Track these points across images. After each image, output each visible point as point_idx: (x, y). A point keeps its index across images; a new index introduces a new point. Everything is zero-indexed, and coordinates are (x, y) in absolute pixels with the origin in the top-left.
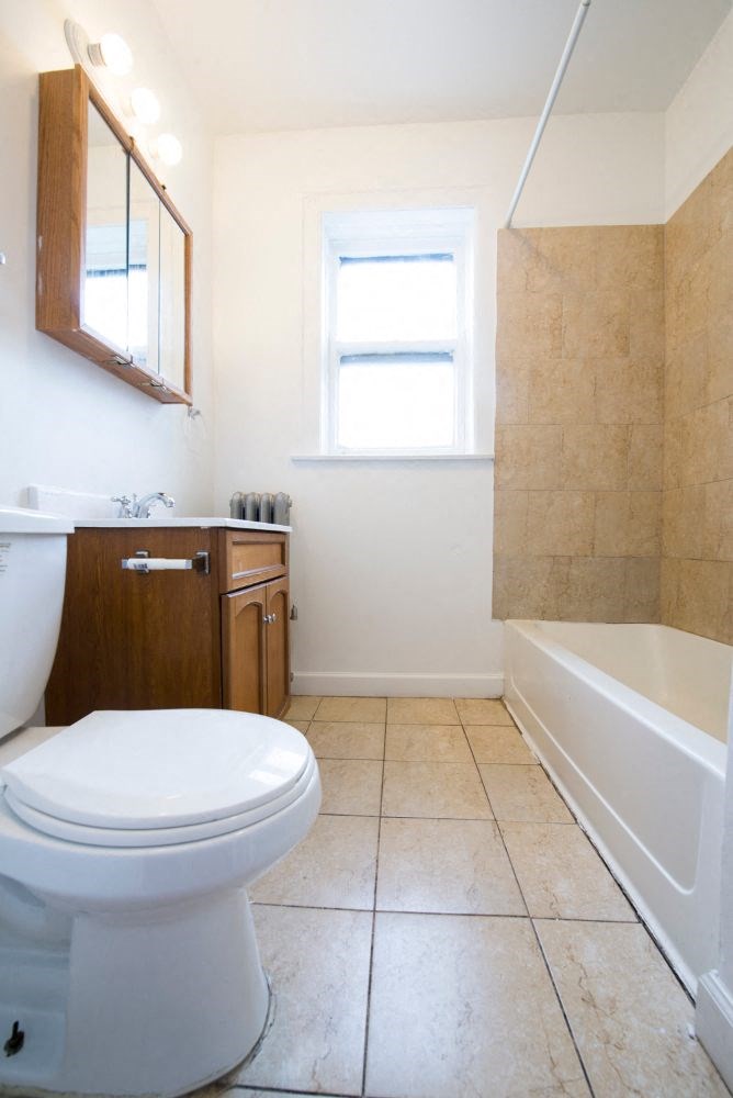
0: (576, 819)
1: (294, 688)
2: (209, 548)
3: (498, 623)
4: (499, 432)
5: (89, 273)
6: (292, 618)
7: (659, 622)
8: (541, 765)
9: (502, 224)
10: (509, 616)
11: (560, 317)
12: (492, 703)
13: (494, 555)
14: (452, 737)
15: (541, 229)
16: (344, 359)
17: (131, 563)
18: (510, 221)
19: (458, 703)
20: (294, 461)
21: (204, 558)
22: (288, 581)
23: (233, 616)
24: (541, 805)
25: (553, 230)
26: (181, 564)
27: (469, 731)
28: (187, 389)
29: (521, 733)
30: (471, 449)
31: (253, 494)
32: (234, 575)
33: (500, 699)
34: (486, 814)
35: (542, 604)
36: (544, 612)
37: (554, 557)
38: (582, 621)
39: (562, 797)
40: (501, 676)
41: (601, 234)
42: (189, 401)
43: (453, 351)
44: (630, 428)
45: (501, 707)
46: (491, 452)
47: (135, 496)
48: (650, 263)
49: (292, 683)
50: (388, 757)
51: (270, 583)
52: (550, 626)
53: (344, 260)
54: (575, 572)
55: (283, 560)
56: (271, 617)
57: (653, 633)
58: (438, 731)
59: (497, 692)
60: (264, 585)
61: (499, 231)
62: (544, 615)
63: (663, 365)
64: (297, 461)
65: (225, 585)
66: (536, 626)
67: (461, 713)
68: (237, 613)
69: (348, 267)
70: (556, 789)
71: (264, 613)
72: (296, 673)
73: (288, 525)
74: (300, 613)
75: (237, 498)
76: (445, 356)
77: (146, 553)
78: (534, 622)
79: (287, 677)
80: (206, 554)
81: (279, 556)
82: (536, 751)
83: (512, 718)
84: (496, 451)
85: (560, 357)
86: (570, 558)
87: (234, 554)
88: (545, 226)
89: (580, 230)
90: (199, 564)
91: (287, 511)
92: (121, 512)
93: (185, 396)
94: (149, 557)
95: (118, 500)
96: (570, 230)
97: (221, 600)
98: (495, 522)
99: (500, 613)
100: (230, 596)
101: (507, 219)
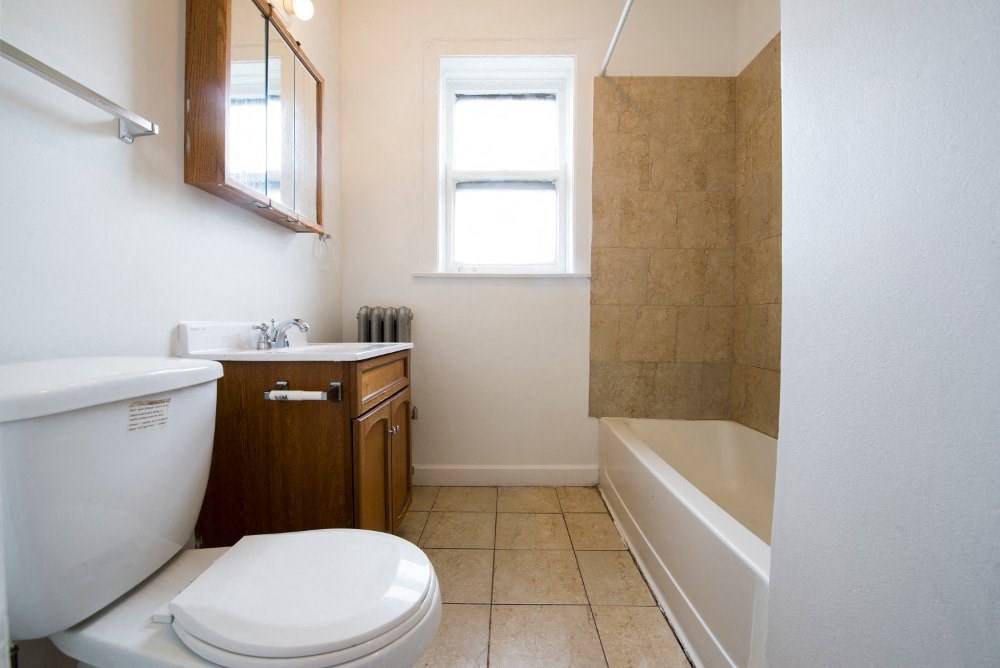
0: (657, 602)
1: (415, 481)
2: (342, 379)
3: (594, 421)
4: (596, 253)
5: (233, 101)
6: (413, 418)
7: (731, 419)
8: (629, 550)
9: (597, 73)
10: (604, 414)
11: (648, 155)
12: (587, 491)
13: (591, 361)
14: (553, 524)
15: (632, 78)
16: (459, 185)
17: (273, 395)
18: (605, 71)
19: (558, 492)
20: (415, 277)
21: (337, 388)
22: (410, 391)
23: (362, 437)
24: (628, 589)
25: (642, 79)
26: (317, 396)
27: (568, 516)
28: (319, 221)
29: (613, 520)
30: (570, 269)
31: (379, 308)
32: (364, 399)
33: (595, 487)
34: (581, 599)
35: (631, 404)
36: (633, 411)
37: (642, 363)
38: (665, 418)
39: (646, 581)
40: (594, 467)
41: (683, 83)
42: (321, 230)
43: (555, 181)
44: (707, 252)
45: (596, 494)
46: (587, 271)
47: (273, 322)
48: (724, 110)
49: (413, 476)
50: (499, 545)
51: (395, 398)
52: (637, 423)
53: (459, 96)
54: (660, 375)
55: (406, 372)
56: (395, 429)
57: (725, 429)
58: (542, 518)
59: (592, 480)
60: (389, 402)
61: (596, 79)
62: (633, 412)
63: (734, 199)
64: (417, 278)
65: (356, 411)
66: (626, 424)
67: (562, 502)
68: (367, 432)
69: (463, 103)
70: (641, 574)
71: (389, 425)
72: (416, 466)
73: (410, 341)
74: (420, 414)
75: (363, 311)
76: (549, 184)
77: (285, 383)
78: (625, 419)
79: (409, 470)
80: (339, 384)
81: (403, 370)
82: (625, 537)
83: (606, 506)
84: (592, 270)
85: (648, 190)
86: (656, 364)
87: (363, 381)
88: (635, 75)
89: (665, 80)
90: (333, 394)
91: (409, 323)
92: (260, 338)
93: (317, 227)
94: (289, 389)
95: (258, 328)
96: (656, 79)
97: (352, 425)
98: (591, 332)
99: (595, 412)
100: (361, 420)
101: (602, 69)
